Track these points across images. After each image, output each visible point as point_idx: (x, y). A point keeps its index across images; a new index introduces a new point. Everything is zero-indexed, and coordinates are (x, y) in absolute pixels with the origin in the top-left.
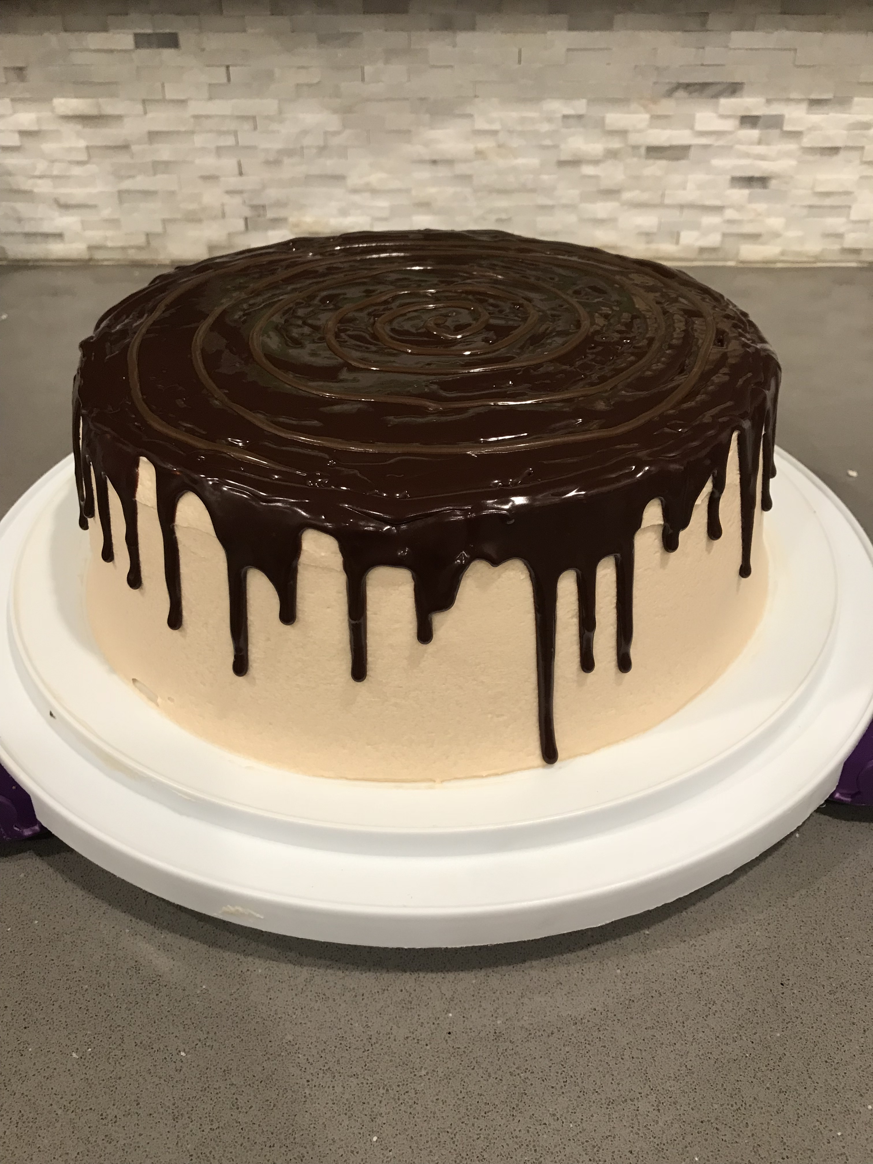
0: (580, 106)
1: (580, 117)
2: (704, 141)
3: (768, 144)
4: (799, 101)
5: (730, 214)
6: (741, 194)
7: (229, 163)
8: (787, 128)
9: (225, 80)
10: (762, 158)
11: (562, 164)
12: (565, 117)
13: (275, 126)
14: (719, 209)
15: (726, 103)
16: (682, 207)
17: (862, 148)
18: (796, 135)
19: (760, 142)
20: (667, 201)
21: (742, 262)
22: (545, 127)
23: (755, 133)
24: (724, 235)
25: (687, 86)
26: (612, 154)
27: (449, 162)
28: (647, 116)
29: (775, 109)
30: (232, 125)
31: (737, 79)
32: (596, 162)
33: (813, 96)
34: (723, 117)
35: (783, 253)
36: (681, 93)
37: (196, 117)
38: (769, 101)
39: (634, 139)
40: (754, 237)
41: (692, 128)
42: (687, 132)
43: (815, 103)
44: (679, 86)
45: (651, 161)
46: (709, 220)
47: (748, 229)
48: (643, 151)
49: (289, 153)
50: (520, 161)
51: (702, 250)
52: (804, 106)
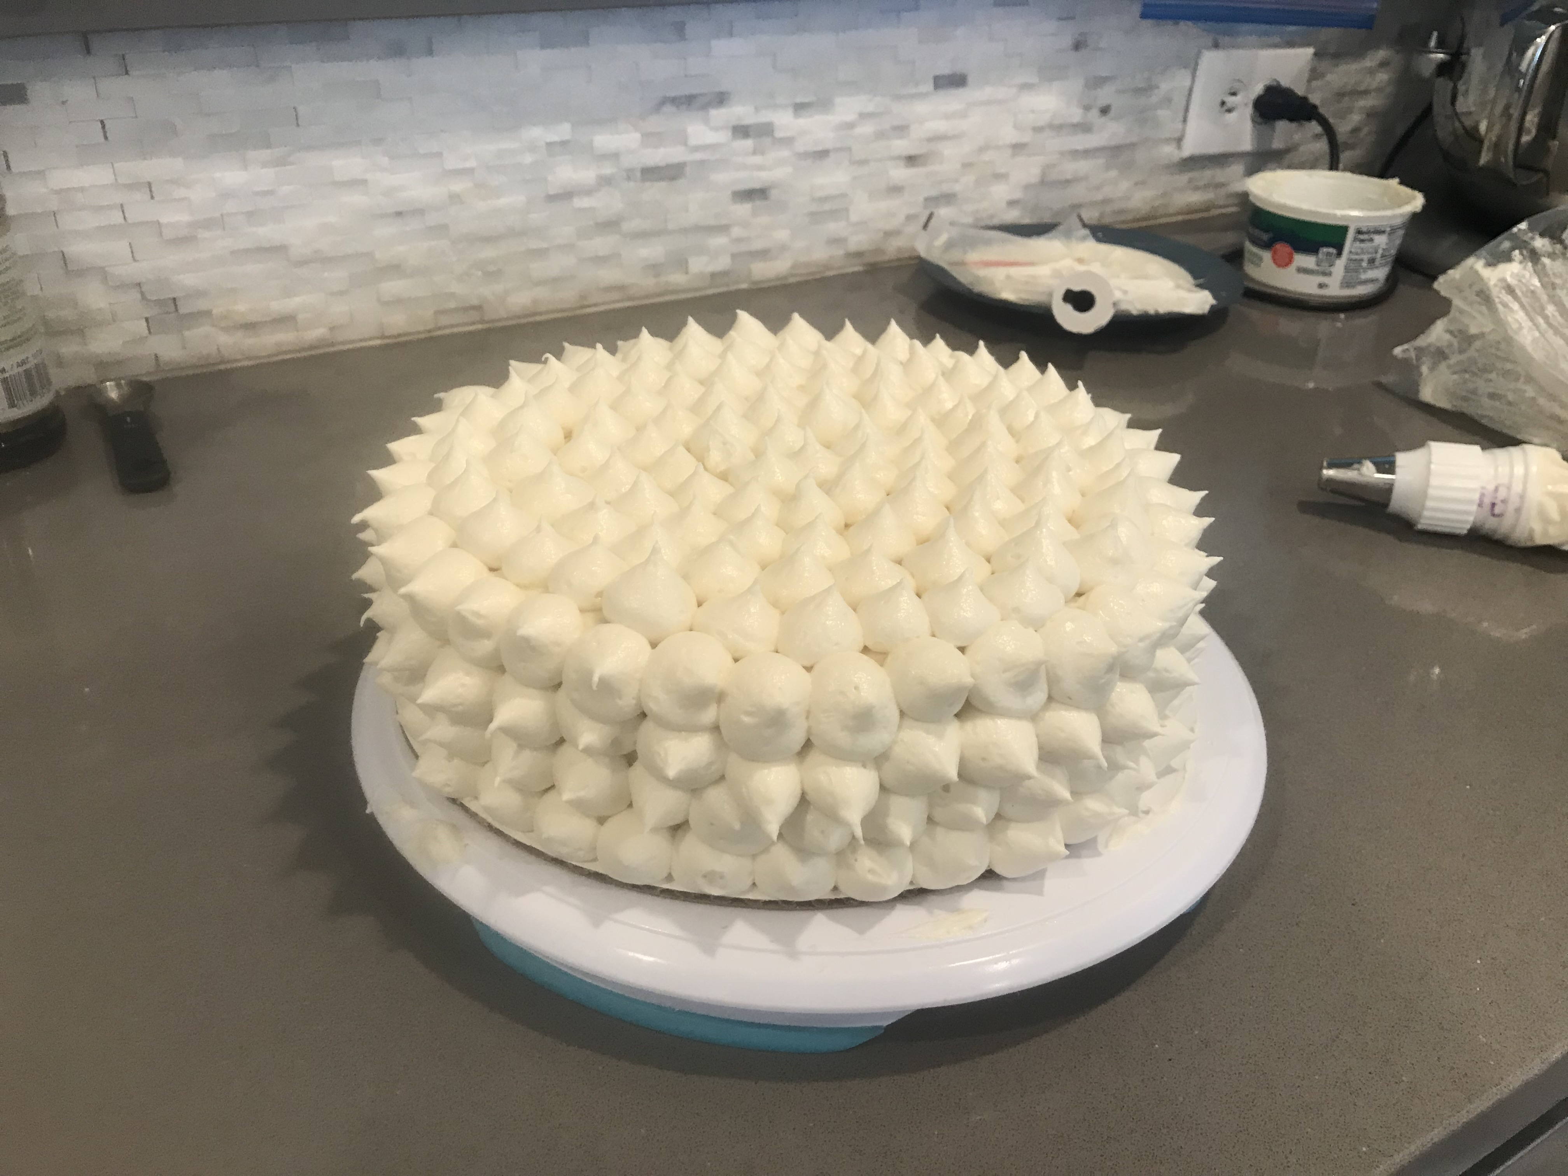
0: (563, 131)
1: (564, 143)
2: (698, 156)
3: (762, 153)
4: (786, 106)
5: (736, 232)
6: (743, 209)
7: (115, 246)
8: (779, 134)
9: (100, 139)
10: (760, 168)
11: (552, 198)
12: (549, 145)
13: (181, 192)
14: (723, 229)
15: (718, 114)
16: (685, 231)
17: (849, 149)
18: (788, 141)
19: (755, 153)
20: (671, 226)
21: (755, 283)
22: (528, 159)
23: (749, 143)
24: (734, 256)
25: (675, 101)
26: (605, 181)
27: (419, 212)
28: (638, 136)
29: (765, 117)
30: (118, 198)
31: (723, 89)
32: (588, 192)
33: (799, 100)
34: (716, 129)
35: (794, 267)
36: (669, 108)
37: (61, 192)
38: (757, 109)
39: (628, 161)
40: (763, 254)
41: (685, 143)
42: (680, 149)
43: (800, 108)
44: (665, 101)
45: (648, 184)
46: (718, 241)
47: (758, 245)
48: (638, 174)
49: (208, 224)
50: (503, 201)
51: (713, 275)
52: (790, 112)
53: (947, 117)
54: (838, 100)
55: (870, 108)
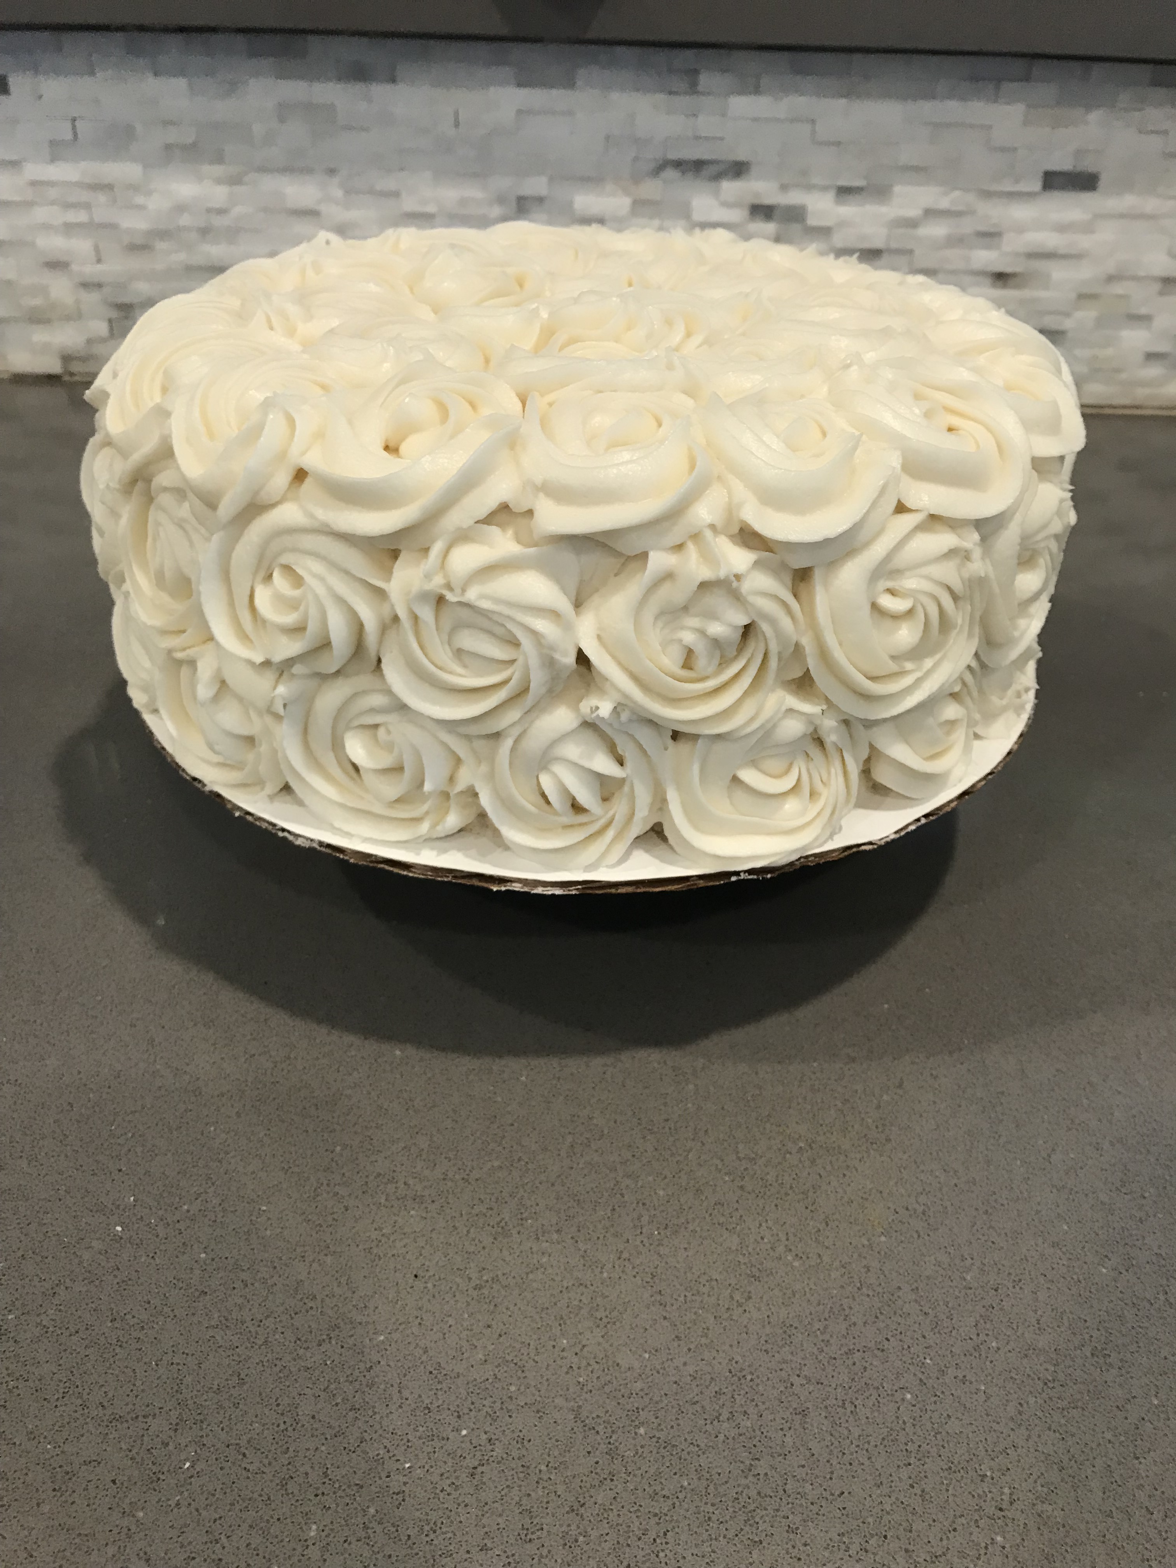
0: (539, 185)
1: (541, 199)
3: (788, 242)
4: (825, 188)
7: (82, 246)
8: (812, 221)
9: (69, 136)
12: (521, 199)
13: (140, 200)
15: (730, 187)
17: (911, 252)
18: (824, 232)
19: (778, 240)
22: (496, 212)
23: (770, 227)
25: (678, 164)
28: (627, 201)
29: (794, 198)
30: (85, 196)
31: (741, 157)
33: (844, 183)
34: (726, 204)
36: (670, 173)
37: (34, 184)
38: (784, 187)
41: (687, 218)
43: (844, 192)
44: (668, 164)
49: (164, 234)
52: (830, 196)
53: (1062, 228)
54: (897, 189)
55: (944, 203)
